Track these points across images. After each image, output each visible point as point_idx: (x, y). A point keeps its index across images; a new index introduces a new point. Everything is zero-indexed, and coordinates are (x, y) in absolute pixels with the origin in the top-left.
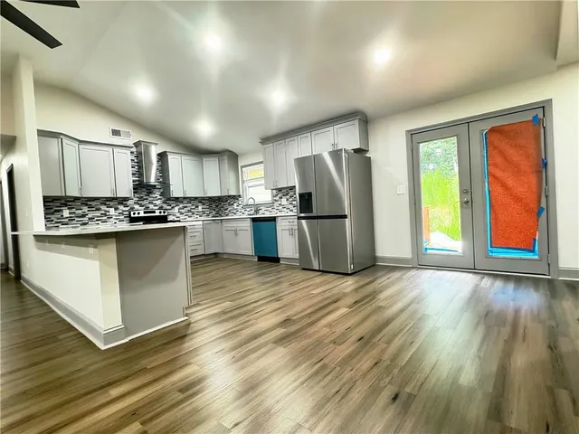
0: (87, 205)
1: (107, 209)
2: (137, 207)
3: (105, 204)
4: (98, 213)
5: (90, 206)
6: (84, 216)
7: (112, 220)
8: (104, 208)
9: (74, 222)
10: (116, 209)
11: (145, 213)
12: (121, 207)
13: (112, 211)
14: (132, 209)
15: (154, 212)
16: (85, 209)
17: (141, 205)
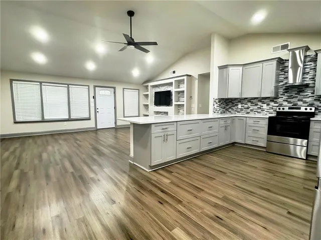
0: (250, 101)
1: (262, 105)
2: (285, 103)
3: (261, 101)
4: (256, 107)
5: (252, 103)
6: (248, 108)
7: (264, 112)
8: (260, 104)
9: (243, 111)
10: (268, 105)
11: (289, 108)
12: (272, 104)
13: (265, 106)
14: (281, 105)
15: (300, 109)
16: (249, 104)
17: (289, 102)
